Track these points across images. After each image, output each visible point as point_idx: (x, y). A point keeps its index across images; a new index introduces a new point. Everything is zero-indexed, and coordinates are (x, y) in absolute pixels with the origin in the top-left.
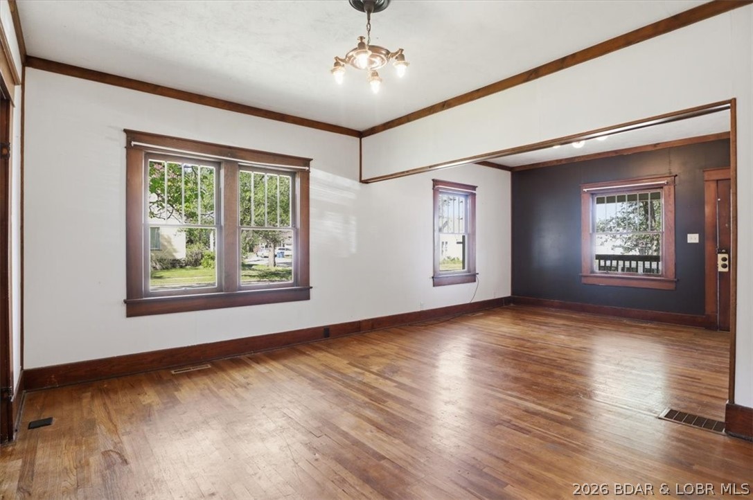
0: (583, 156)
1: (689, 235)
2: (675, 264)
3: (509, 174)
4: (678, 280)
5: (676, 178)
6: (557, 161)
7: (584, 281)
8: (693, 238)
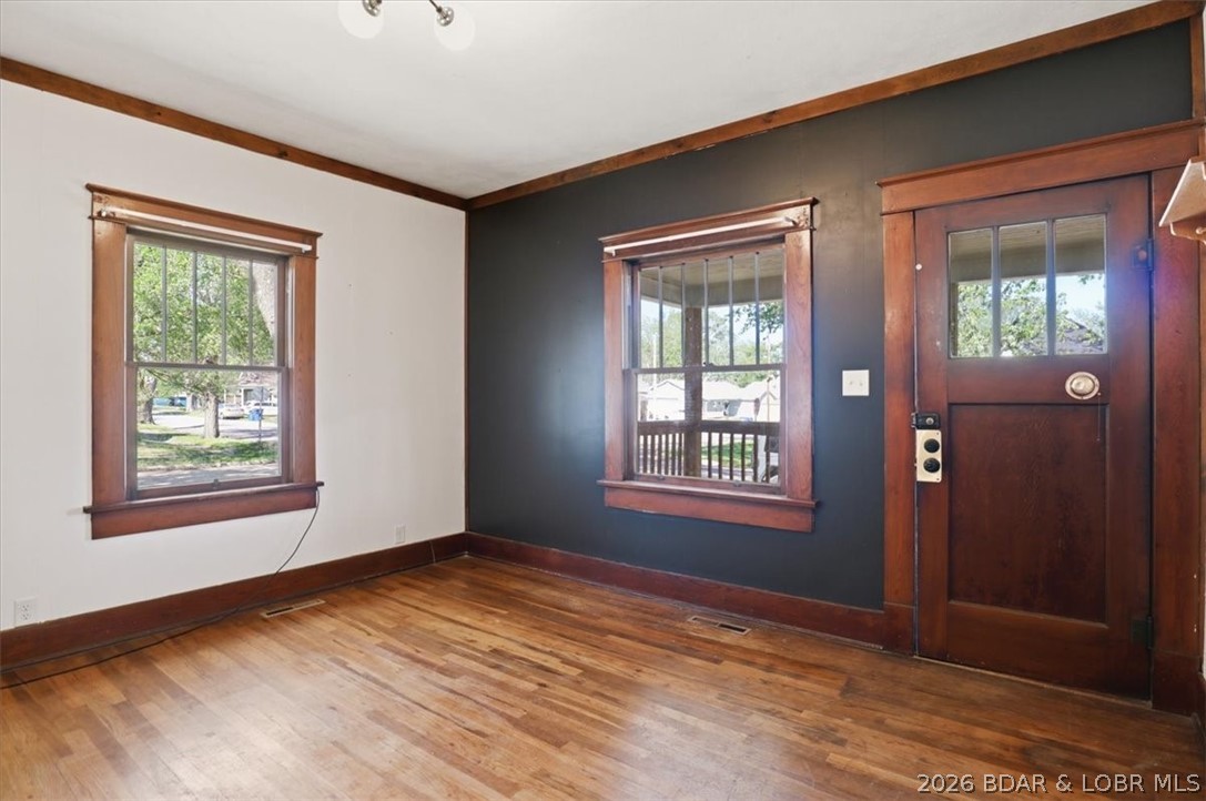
0: (609, 161)
1: (844, 373)
2: (813, 457)
3: (460, 216)
4: (818, 504)
5: (815, 208)
6: (554, 176)
7: (611, 499)
8: (856, 383)
